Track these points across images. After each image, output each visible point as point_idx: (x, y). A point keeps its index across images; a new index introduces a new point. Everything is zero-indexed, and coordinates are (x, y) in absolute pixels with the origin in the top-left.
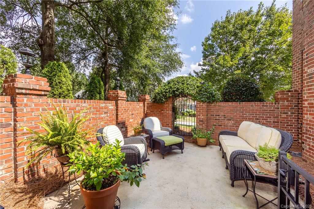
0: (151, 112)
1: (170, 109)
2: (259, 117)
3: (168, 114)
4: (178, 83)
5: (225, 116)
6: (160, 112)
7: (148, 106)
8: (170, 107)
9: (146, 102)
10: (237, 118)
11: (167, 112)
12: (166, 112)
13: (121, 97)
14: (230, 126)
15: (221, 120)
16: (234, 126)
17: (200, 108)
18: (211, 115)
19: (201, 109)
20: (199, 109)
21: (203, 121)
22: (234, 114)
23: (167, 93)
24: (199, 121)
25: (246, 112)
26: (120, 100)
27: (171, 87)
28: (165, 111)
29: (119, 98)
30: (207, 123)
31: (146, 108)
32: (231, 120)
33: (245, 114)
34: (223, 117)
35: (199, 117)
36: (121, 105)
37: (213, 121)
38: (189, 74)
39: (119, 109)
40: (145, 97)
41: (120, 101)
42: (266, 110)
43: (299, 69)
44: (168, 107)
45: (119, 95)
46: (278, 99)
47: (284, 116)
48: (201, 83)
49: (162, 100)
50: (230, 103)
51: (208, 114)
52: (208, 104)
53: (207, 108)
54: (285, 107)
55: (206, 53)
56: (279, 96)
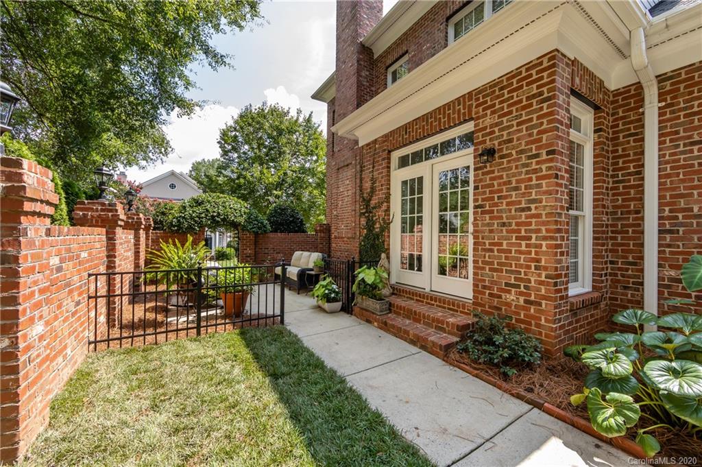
2: (304, 248)
5: (274, 248)
7: (153, 237)
9: (151, 231)
15: (270, 253)
17: (247, 240)
18: (260, 249)
19: (248, 242)
20: (246, 242)
21: (250, 256)
22: (283, 246)
23: (202, 218)
24: (246, 257)
25: (293, 244)
27: (207, 211)
30: (255, 259)
31: (150, 241)
33: (293, 246)
34: (272, 250)
35: (245, 252)
37: (261, 256)
40: (150, 222)
42: (309, 241)
47: (321, 246)
48: (246, 208)
49: (195, 229)
50: (279, 234)
51: (255, 247)
52: (256, 234)
53: (255, 239)
54: (322, 238)
55: (226, 145)
56: (318, 228)
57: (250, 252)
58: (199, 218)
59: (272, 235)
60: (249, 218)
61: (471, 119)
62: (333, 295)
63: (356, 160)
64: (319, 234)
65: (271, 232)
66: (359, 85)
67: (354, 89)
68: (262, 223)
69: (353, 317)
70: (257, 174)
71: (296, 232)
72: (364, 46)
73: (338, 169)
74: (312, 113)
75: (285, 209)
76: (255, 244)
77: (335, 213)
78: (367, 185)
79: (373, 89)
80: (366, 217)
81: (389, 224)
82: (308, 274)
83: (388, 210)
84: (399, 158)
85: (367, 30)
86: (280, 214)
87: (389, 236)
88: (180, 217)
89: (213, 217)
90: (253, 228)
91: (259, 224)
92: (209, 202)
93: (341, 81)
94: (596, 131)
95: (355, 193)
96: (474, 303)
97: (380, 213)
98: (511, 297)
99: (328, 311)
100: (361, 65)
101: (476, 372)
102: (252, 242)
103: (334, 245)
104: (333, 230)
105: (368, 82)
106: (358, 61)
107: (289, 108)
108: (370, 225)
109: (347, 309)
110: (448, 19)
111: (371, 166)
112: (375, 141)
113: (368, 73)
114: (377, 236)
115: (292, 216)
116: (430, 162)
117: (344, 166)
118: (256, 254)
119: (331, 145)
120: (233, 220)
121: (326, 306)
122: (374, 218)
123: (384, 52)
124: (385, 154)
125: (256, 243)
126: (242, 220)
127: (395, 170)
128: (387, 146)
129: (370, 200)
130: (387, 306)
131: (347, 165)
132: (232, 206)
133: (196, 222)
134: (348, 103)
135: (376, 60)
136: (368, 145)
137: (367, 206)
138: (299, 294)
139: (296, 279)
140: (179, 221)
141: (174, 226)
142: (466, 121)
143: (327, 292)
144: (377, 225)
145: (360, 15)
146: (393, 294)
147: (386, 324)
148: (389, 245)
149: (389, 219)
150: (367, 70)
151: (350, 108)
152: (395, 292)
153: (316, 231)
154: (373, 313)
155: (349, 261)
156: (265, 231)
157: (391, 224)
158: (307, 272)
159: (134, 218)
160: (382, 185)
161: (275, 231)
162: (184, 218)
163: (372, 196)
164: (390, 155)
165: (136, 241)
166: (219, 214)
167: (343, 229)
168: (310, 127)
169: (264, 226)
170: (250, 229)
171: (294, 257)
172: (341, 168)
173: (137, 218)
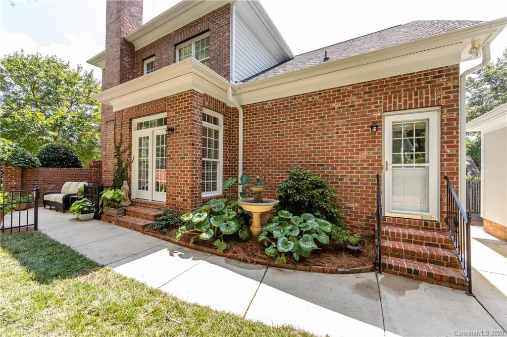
2: (77, 180)
5: (45, 180)
15: (41, 184)
16: (54, 189)
17: (12, 173)
18: (28, 181)
19: (13, 175)
20: (10, 175)
21: (16, 187)
30: (22, 189)
32: (51, 184)
34: (42, 181)
35: (9, 184)
42: (83, 174)
47: (95, 177)
48: (12, 146)
50: (50, 169)
51: (22, 179)
52: (23, 169)
53: (22, 173)
54: (95, 172)
56: (92, 164)
57: (15, 183)
60: (14, 155)
61: (166, 111)
62: (85, 209)
64: (93, 169)
66: (122, 67)
67: (118, 68)
68: (30, 160)
69: (101, 221)
70: (29, 115)
71: (69, 167)
72: (126, 40)
73: (107, 122)
74: (93, 70)
75: (58, 148)
76: (22, 177)
77: (104, 153)
78: (118, 137)
79: (135, 71)
80: (117, 158)
81: (131, 163)
82: (72, 198)
83: (130, 154)
84: (138, 123)
85: (129, 31)
86: (52, 152)
87: (131, 170)
90: (18, 163)
91: (27, 160)
93: (109, 59)
94: (224, 124)
96: (167, 204)
97: (125, 156)
98: (178, 199)
99: (82, 219)
100: (123, 53)
101: (153, 234)
102: (19, 175)
103: (104, 177)
104: (103, 166)
105: (129, 65)
106: (121, 50)
107: (69, 63)
108: (120, 163)
109: (97, 217)
110: (176, 45)
111: (120, 126)
112: (123, 111)
113: (130, 60)
114: (124, 170)
115: (65, 154)
116: (153, 129)
117: (111, 121)
118: (23, 185)
121: (81, 216)
122: (122, 159)
123: (142, 49)
124: (128, 120)
126: (4, 156)
127: (135, 130)
128: (130, 115)
129: (120, 147)
130: (123, 211)
134: (114, 77)
135: (137, 52)
136: (118, 112)
137: (118, 151)
138: (64, 213)
139: (62, 202)
142: (164, 111)
143: (81, 207)
144: (124, 164)
145: (123, 19)
146: (132, 205)
147: (118, 221)
148: (131, 176)
149: (131, 160)
150: (129, 58)
151: (116, 81)
152: (133, 203)
153: (90, 166)
154: (113, 216)
155: (99, 187)
156: (33, 166)
157: (132, 163)
158: (72, 196)
160: (126, 139)
163: (121, 145)
164: (131, 121)
167: (110, 165)
168: (91, 82)
169: (33, 162)
170: (16, 164)
171: (64, 187)
172: (109, 121)
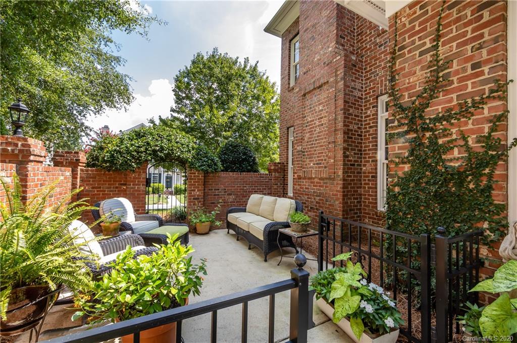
0: (93, 188)
1: (142, 182)
2: (257, 189)
3: (137, 191)
4: (161, 138)
5: (225, 189)
6: (117, 188)
7: (83, 176)
8: (143, 178)
9: (79, 167)
10: (237, 192)
11: (136, 187)
12: (132, 188)
13: (36, 155)
14: (231, 202)
15: (221, 195)
16: (234, 202)
17: (195, 179)
18: (209, 190)
19: (197, 182)
20: (194, 182)
21: (198, 199)
22: (235, 187)
23: (142, 152)
24: (194, 199)
25: (246, 184)
26: (32, 161)
27: (148, 144)
28: (132, 186)
29: (32, 158)
30: (204, 201)
31: (78, 180)
32: (231, 194)
33: (245, 187)
34: (223, 191)
35: (193, 193)
36: (33, 174)
37: (211, 198)
38: (151, 120)
39: (28, 184)
40: (78, 156)
41: (33, 164)
42: (263, 182)
43: (285, 143)
44: (137, 178)
45: (31, 149)
46: (271, 170)
47: (275, 187)
48: (195, 143)
49: (131, 165)
50: (231, 174)
51: (204, 187)
52: (206, 173)
53: (204, 179)
54: (276, 178)
55: (180, 93)
57: (198, 193)
58: (138, 152)
59: (223, 174)
60: (198, 154)
63: (336, 76)
64: (273, 174)
65: (222, 171)
68: (212, 160)
71: (249, 171)
73: (304, 95)
75: (236, 146)
76: (204, 185)
82: (282, 233)
86: (232, 152)
88: (115, 150)
89: (155, 151)
90: (201, 166)
91: (210, 162)
92: (151, 134)
95: (335, 119)
97: (467, 127)
102: (201, 182)
115: (245, 154)
118: (205, 195)
119: (287, 77)
120: (179, 156)
122: (441, 141)
125: (205, 183)
126: (189, 156)
129: (426, 105)
131: (320, 87)
132: (178, 140)
133: (133, 157)
138: (266, 261)
139: (262, 238)
140: (112, 156)
141: (106, 162)
153: (269, 170)
156: (215, 169)
158: (280, 229)
159: (16, 145)
161: (226, 170)
162: (119, 152)
163: (431, 97)
165: (21, 180)
166: (162, 149)
168: (256, 75)
169: (215, 164)
170: (199, 166)
173: (23, 145)
